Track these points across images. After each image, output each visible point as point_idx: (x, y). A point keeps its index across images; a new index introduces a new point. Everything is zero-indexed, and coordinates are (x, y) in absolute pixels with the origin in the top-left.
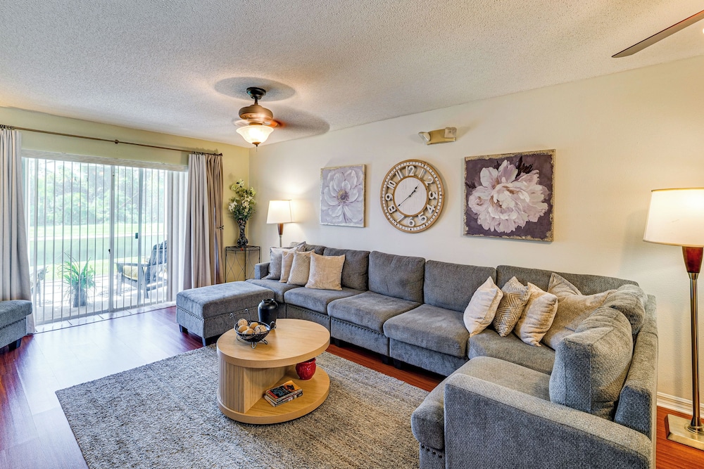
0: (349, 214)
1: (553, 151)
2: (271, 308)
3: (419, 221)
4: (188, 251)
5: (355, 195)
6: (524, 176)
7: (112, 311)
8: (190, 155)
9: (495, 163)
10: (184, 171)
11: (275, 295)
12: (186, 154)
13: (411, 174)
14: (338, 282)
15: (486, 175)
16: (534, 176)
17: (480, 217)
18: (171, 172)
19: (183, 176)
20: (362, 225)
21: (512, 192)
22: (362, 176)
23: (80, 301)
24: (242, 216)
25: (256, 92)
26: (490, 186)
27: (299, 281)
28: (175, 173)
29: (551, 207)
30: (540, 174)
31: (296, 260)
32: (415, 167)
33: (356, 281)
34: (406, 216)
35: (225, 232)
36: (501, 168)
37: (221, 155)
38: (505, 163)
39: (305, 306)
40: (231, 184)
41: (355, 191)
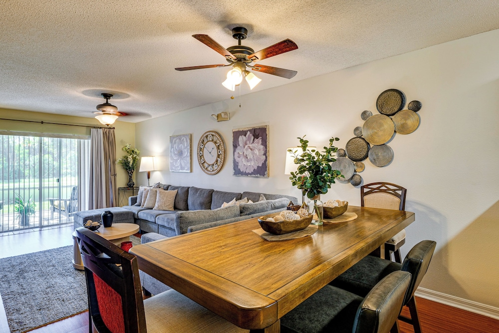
0: (183, 164)
1: (266, 126)
2: (109, 215)
3: (215, 167)
4: (91, 190)
5: (186, 153)
6: (256, 140)
7: (41, 227)
8: (92, 129)
9: (244, 133)
10: (88, 139)
11: (134, 214)
12: (89, 128)
13: (211, 140)
14: (172, 205)
15: (242, 139)
16: (260, 140)
17: (239, 164)
18: (79, 140)
19: (87, 143)
20: (189, 171)
21: (251, 149)
22: (189, 141)
23: (25, 222)
24: (130, 167)
25: (107, 96)
26: (243, 147)
27: (150, 206)
28: (82, 141)
29: (266, 157)
30: (262, 139)
31: (150, 193)
32: (213, 135)
33: (181, 205)
34: (209, 165)
35: (118, 178)
36: (247, 136)
37: (114, 128)
38: (249, 133)
39: (147, 219)
40: (123, 147)
41: (186, 150)
